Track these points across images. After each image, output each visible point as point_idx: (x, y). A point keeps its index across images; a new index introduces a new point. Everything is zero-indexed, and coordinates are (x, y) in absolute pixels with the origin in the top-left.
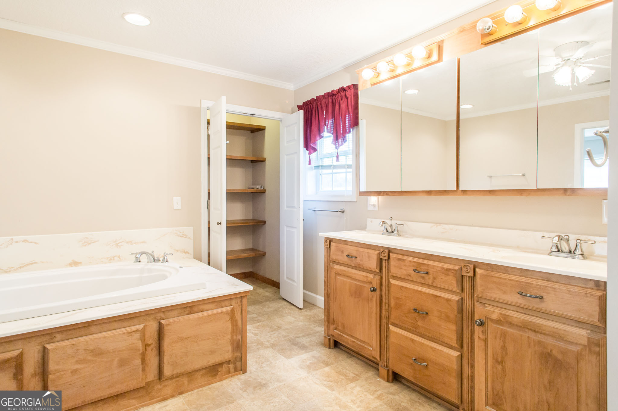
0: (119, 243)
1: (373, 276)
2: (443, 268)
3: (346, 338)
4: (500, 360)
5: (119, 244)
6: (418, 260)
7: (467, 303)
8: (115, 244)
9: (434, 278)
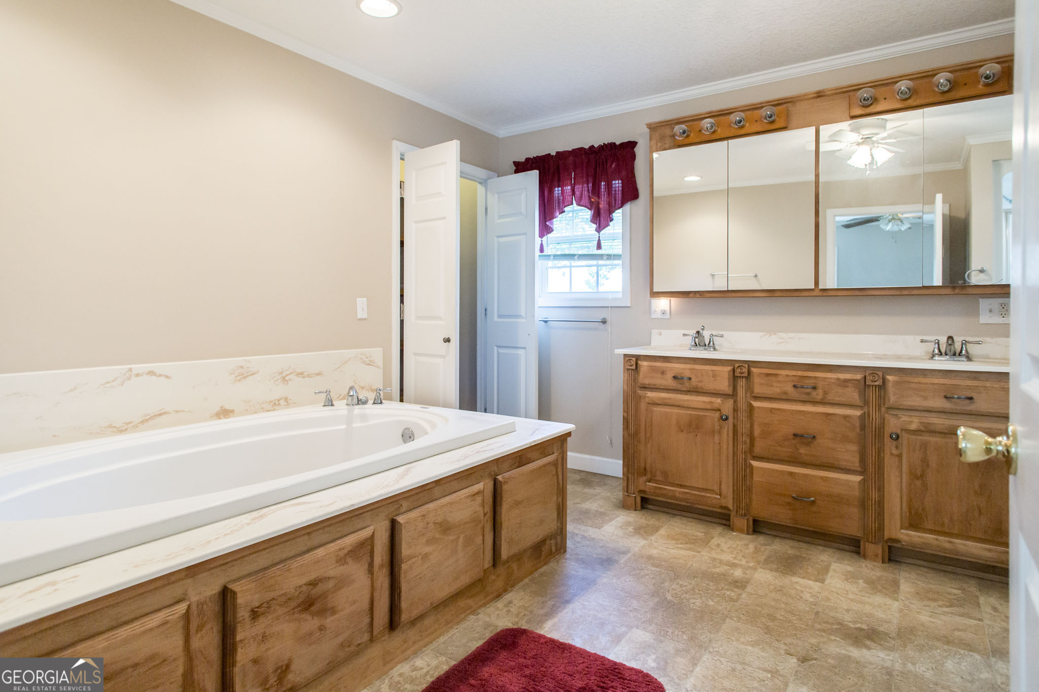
0: (287, 375)
1: (721, 400)
2: (838, 379)
3: (671, 490)
4: (919, 474)
5: (287, 378)
6: (800, 373)
7: (874, 415)
8: (281, 378)
9: (825, 393)
